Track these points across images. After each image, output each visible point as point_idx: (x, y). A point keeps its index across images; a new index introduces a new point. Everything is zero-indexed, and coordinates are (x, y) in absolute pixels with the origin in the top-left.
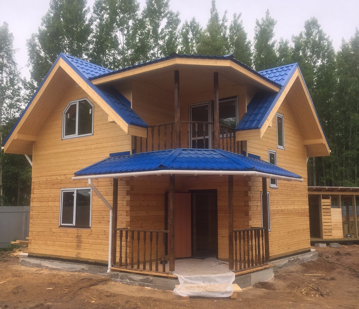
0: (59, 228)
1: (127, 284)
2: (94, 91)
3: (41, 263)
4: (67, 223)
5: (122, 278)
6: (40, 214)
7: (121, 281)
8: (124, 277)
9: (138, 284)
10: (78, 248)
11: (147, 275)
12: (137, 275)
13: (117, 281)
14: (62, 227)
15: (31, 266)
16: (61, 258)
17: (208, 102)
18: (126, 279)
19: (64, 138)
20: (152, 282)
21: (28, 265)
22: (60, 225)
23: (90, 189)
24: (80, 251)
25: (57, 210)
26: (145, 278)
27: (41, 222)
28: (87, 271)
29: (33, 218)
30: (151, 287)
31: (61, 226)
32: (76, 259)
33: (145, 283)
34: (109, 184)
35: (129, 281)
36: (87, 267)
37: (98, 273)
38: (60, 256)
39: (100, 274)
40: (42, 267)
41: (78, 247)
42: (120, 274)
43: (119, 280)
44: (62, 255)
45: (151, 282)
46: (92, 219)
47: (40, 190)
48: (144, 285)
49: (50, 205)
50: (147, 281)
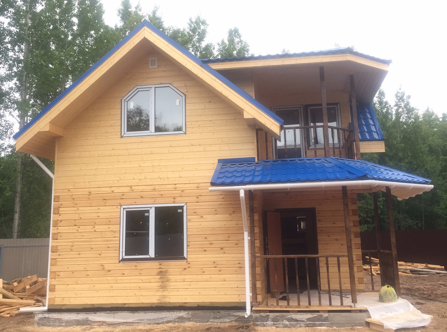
0: (119, 262)
1: (286, 326)
2: (214, 78)
3: (87, 318)
4: (135, 255)
5: (274, 320)
6: (75, 244)
7: (274, 324)
8: (278, 318)
9: (305, 325)
10: (161, 290)
11: (318, 311)
12: (302, 314)
13: (267, 325)
14: (128, 261)
15: (64, 324)
16: (126, 306)
17: (300, 106)
18: (283, 320)
19: (125, 135)
20: (328, 320)
21: (57, 324)
22: (121, 258)
23: (183, 206)
24: (166, 293)
25: (114, 236)
26: (316, 315)
27: (78, 256)
28: (189, 320)
29: (58, 251)
30: (326, 326)
31: (123, 260)
32: (158, 305)
33: (316, 323)
34: (218, 199)
35: (287, 323)
36: (188, 314)
37: (211, 320)
38: (125, 304)
39: (216, 321)
40: (89, 324)
41: (163, 287)
42: (272, 315)
43: (270, 323)
44: (128, 303)
45: (326, 319)
46: (188, 246)
47: (76, 209)
48: (314, 325)
49: (97, 230)
50: (320, 319)
